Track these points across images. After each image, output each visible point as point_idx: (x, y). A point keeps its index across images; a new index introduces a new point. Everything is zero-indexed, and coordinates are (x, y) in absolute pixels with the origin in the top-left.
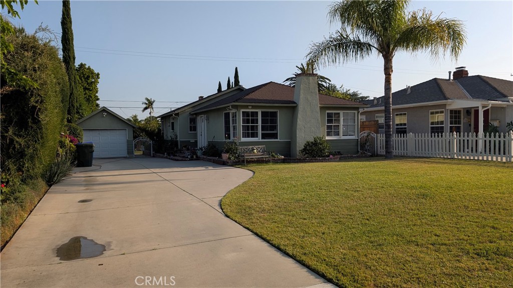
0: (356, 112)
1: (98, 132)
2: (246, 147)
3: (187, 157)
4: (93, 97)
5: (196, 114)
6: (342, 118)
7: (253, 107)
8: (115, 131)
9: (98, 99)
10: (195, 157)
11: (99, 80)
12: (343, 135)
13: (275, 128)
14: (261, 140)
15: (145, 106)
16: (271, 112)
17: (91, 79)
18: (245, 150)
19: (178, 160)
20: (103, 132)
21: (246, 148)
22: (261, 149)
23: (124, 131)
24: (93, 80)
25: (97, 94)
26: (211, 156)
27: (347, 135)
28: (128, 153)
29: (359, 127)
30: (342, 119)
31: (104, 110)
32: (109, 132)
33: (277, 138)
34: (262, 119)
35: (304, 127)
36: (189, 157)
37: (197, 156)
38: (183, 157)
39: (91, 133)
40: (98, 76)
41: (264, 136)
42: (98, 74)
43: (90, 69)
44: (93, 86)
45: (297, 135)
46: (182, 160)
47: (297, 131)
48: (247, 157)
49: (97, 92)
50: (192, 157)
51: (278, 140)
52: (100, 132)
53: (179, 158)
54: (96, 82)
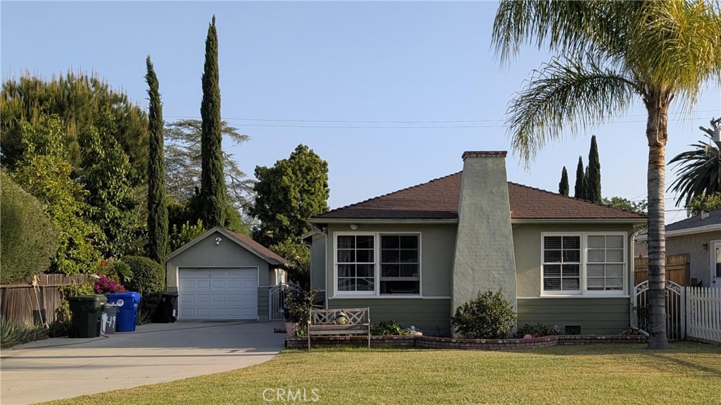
0: (625, 234)
1: (207, 272)
2: (324, 311)
6: (586, 250)
7: (360, 227)
8: (238, 272)
11: (327, 174)
12: (589, 289)
13: (414, 270)
14: (378, 296)
16: (403, 238)
17: (312, 174)
18: (320, 317)
22: (358, 316)
23: (253, 271)
24: (317, 175)
27: (602, 289)
28: (260, 312)
29: (633, 269)
30: (584, 251)
31: (217, 233)
32: (226, 274)
33: (418, 292)
34: (382, 252)
35: (473, 270)
40: (325, 168)
41: (386, 288)
43: (313, 154)
45: (454, 287)
47: (454, 277)
48: (313, 333)
51: (420, 296)
52: (212, 272)
54: (321, 179)
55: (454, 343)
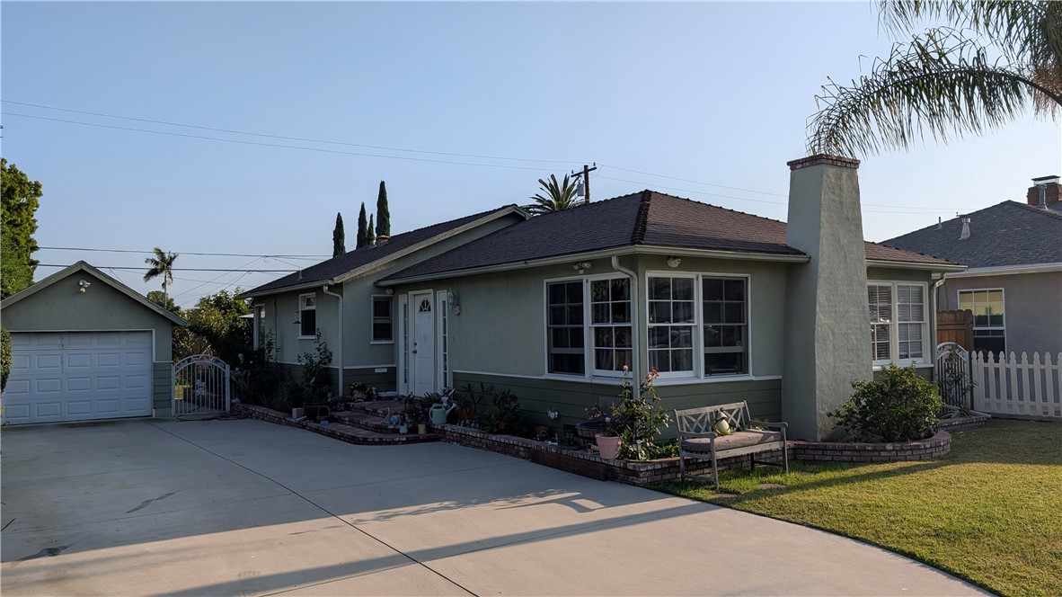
0: (925, 285)
1: (57, 340)
2: (693, 411)
3: (397, 431)
4: (23, 242)
5: (393, 287)
6: (897, 305)
8: (116, 338)
9: (34, 248)
10: (422, 428)
11: (39, 199)
12: (898, 357)
14: (703, 379)
15: (152, 266)
16: (728, 283)
17: (17, 198)
19: (365, 442)
20: (74, 339)
21: (696, 416)
22: (735, 417)
23: (143, 338)
24: (24, 200)
25: (32, 236)
26: (500, 432)
28: (156, 403)
29: (935, 328)
31: (82, 271)
32: (94, 342)
34: (705, 305)
36: (403, 429)
37: (429, 429)
38: (377, 429)
39: (35, 344)
40: (36, 191)
41: (712, 364)
42: (36, 188)
43: (16, 171)
44: (24, 214)
45: (817, 362)
46: (381, 442)
47: (816, 344)
49: (33, 231)
50: (413, 430)
51: (750, 377)
52: (66, 340)
53: (362, 433)
54: (31, 206)
55: (890, 451)
